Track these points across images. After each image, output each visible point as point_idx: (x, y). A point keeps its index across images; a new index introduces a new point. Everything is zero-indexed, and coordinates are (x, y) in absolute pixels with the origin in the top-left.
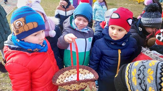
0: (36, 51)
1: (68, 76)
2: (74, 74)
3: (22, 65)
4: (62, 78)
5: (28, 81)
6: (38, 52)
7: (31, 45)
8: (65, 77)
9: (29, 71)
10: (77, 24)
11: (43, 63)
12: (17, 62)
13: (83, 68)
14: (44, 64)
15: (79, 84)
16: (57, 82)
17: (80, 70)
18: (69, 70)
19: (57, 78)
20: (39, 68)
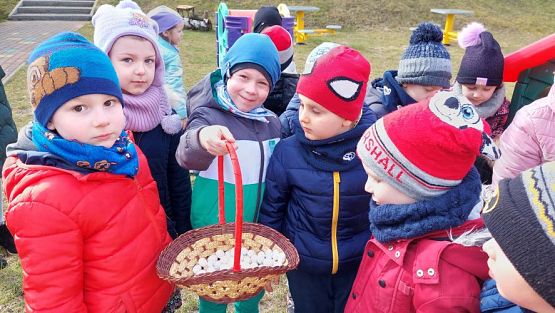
0: (102, 167)
1: (205, 254)
2: (225, 248)
3: (59, 210)
4: (189, 260)
5: (73, 261)
6: (107, 171)
7: (88, 150)
8: (198, 257)
9: (78, 231)
10: (238, 92)
11: (121, 209)
12: (42, 199)
13: (256, 232)
14: (124, 211)
15: (240, 282)
16: (172, 272)
17: (244, 236)
18: (210, 234)
19: (173, 259)
20: (110, 224)
